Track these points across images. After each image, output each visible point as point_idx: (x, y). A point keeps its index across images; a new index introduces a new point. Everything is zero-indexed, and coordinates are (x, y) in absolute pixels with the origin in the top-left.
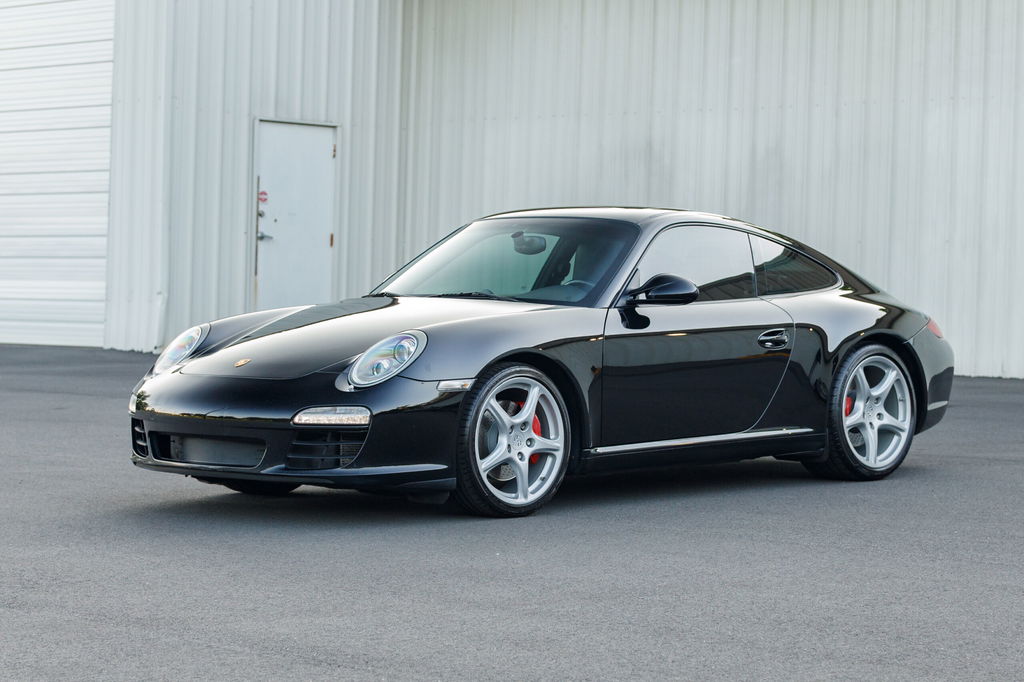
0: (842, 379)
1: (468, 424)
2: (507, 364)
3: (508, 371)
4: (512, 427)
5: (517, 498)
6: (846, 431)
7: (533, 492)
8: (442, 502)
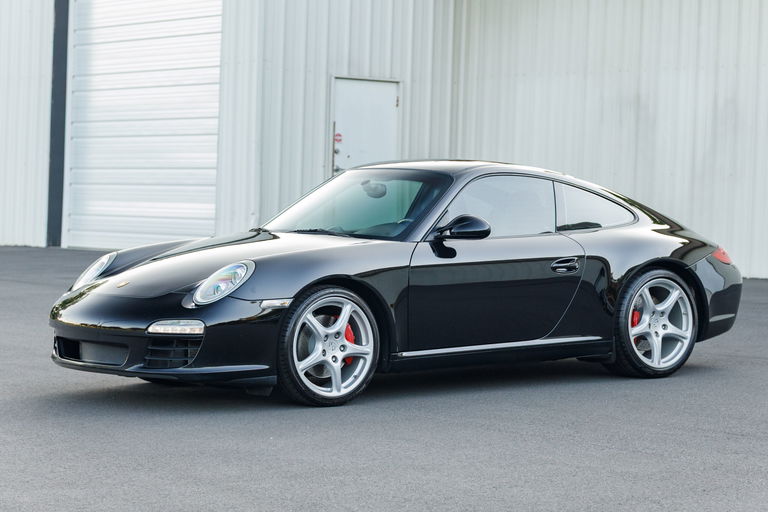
0: (628, 297)
1: (288, 334)
2: (323, 287)
3: (323, 293)
4: (327, 336)
5: (331, 391)
6: (632, 339)
7: (346, 387)
8: (268, 395)
